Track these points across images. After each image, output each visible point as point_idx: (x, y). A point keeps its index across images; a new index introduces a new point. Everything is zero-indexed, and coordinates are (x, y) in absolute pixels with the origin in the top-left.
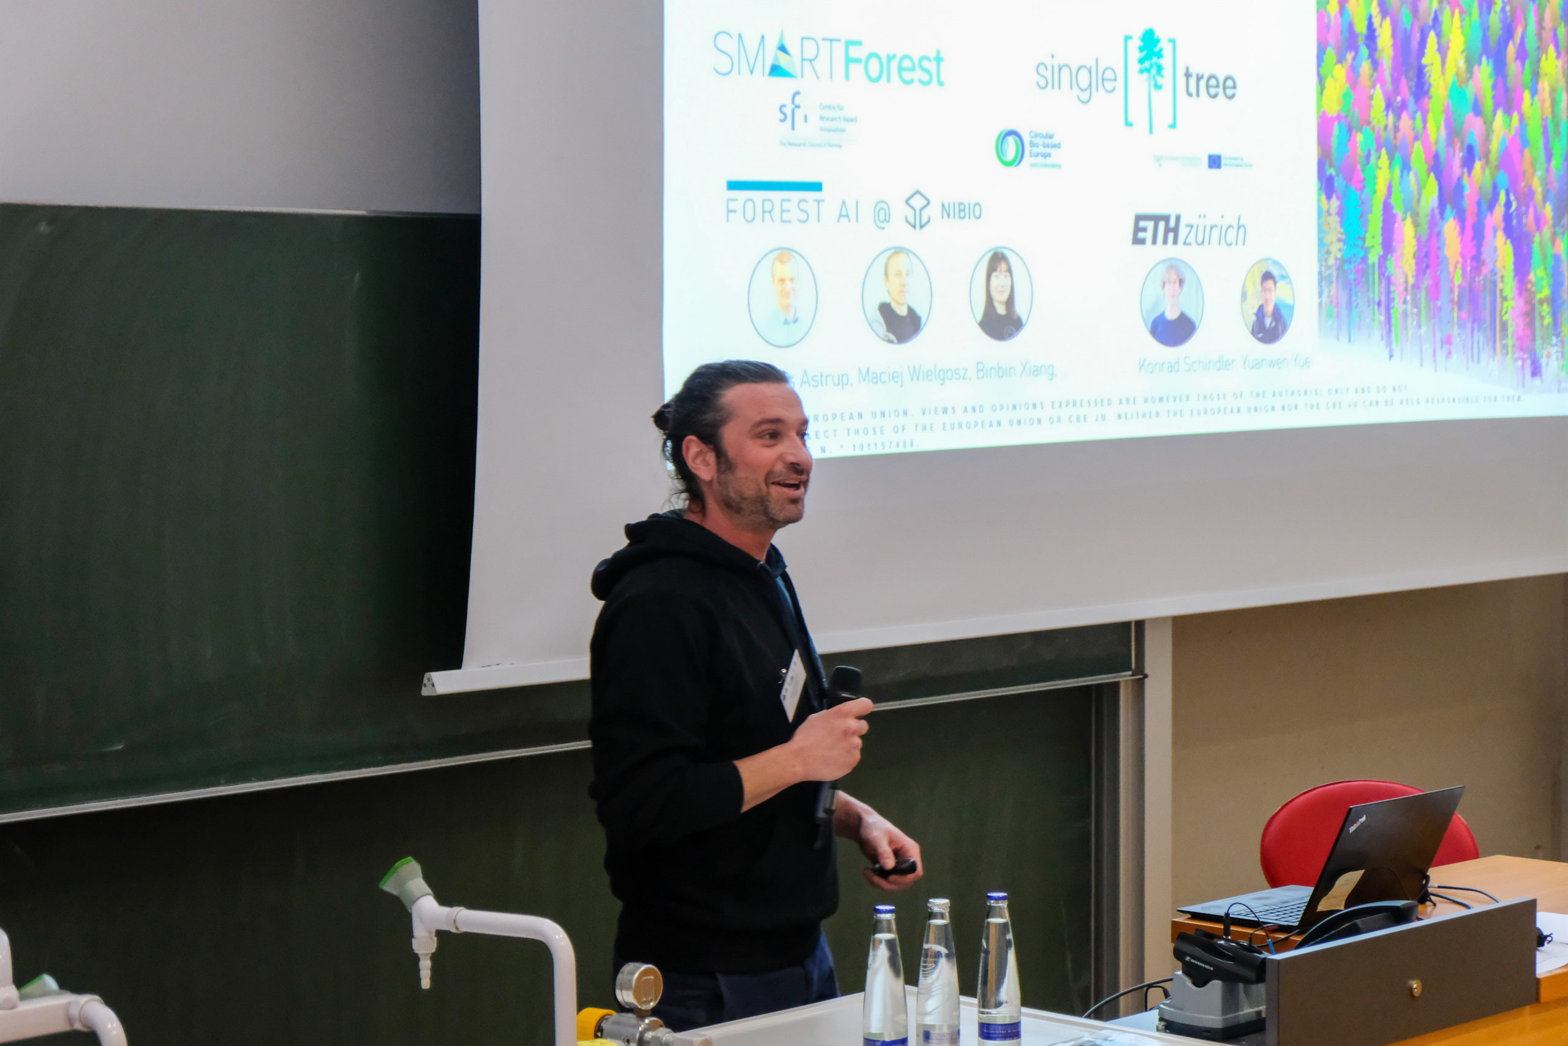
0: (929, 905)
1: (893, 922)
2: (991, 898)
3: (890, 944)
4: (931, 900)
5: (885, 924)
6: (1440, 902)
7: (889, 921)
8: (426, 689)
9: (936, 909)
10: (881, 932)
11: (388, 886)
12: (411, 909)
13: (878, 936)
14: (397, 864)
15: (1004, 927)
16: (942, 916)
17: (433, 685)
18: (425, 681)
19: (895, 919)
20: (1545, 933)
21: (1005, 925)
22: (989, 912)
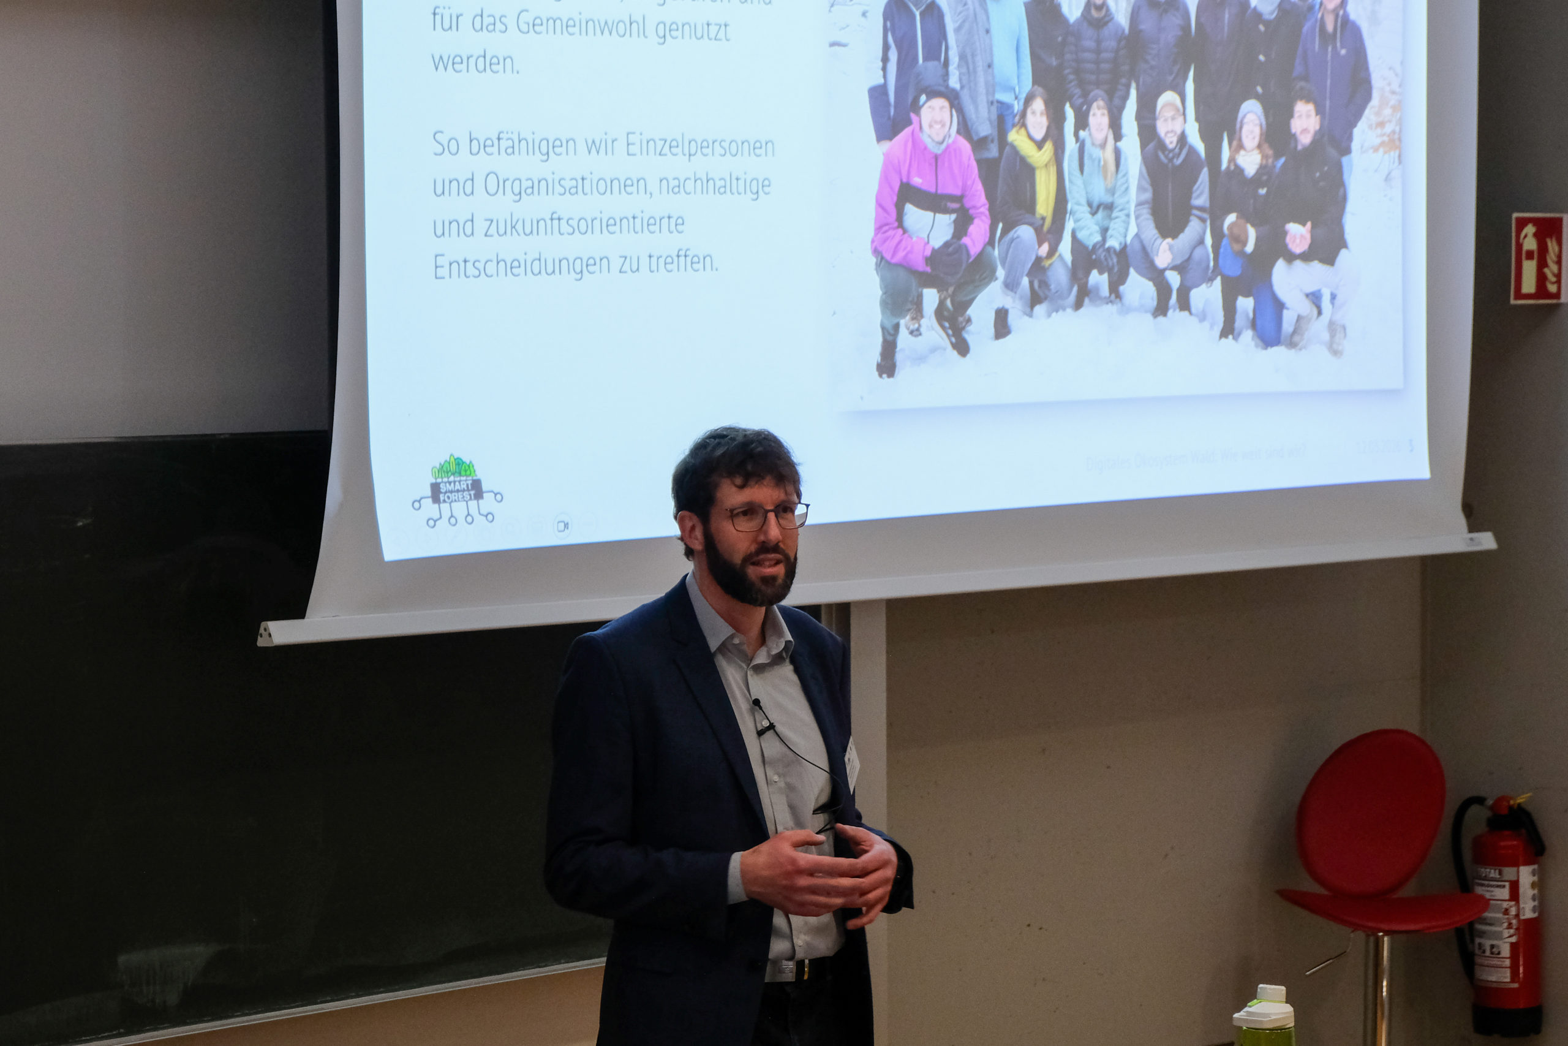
8: (262, 639)
17: (270, 635)
18: (262, 631)
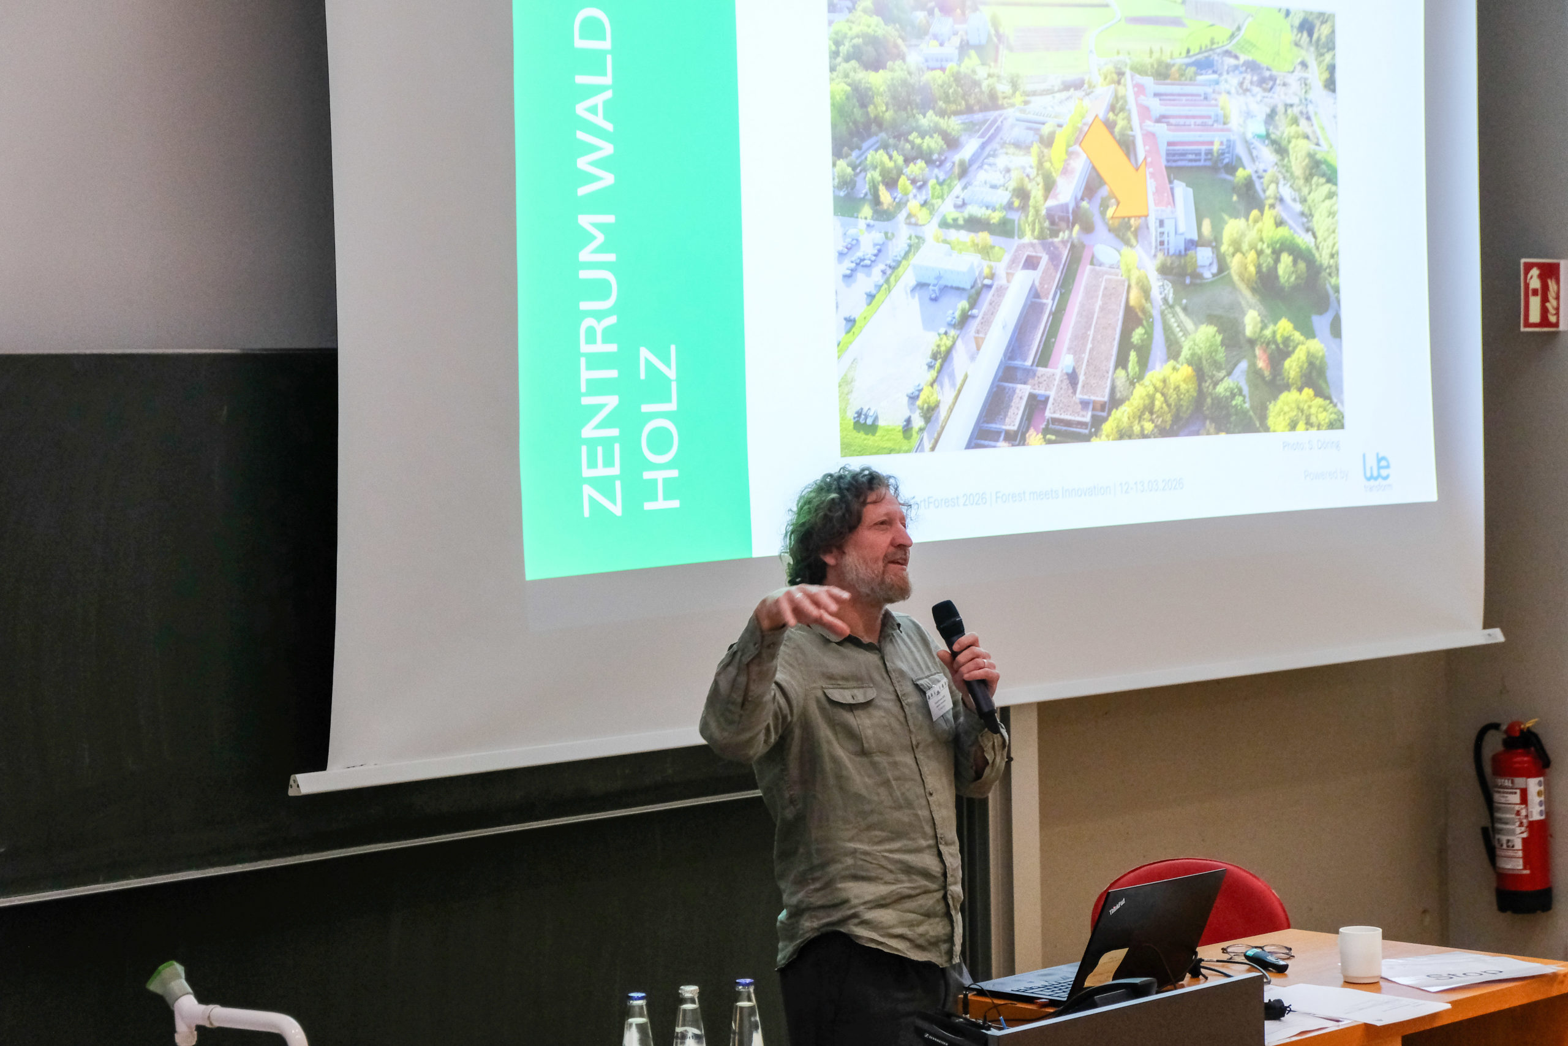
0: (680, 991)
1: (645, 1007)
2: (739, 984)
3: (641, 1028)
4: (682, 987)
5: (637, 1009)
6: (1211, 975)
7: (641, 1007)
8: (292, 789)
9: (688, 995)
10: (633, 1016)
11: (154, 986)
12: (173, 1006)
13: (631, 1020)
14: (160, 968)
15: (751, 1011)
16: (692, 1001)
17: (298, 786)
18: (291, 782)
19: (647, 1005)
20: (1286, 1005)
21: (752, 1008)
22: (737, 996)
